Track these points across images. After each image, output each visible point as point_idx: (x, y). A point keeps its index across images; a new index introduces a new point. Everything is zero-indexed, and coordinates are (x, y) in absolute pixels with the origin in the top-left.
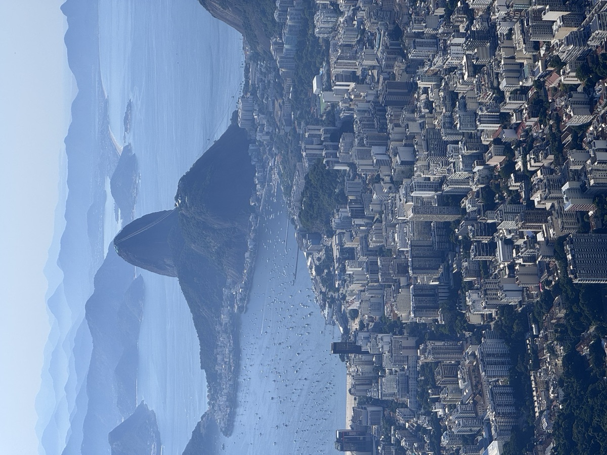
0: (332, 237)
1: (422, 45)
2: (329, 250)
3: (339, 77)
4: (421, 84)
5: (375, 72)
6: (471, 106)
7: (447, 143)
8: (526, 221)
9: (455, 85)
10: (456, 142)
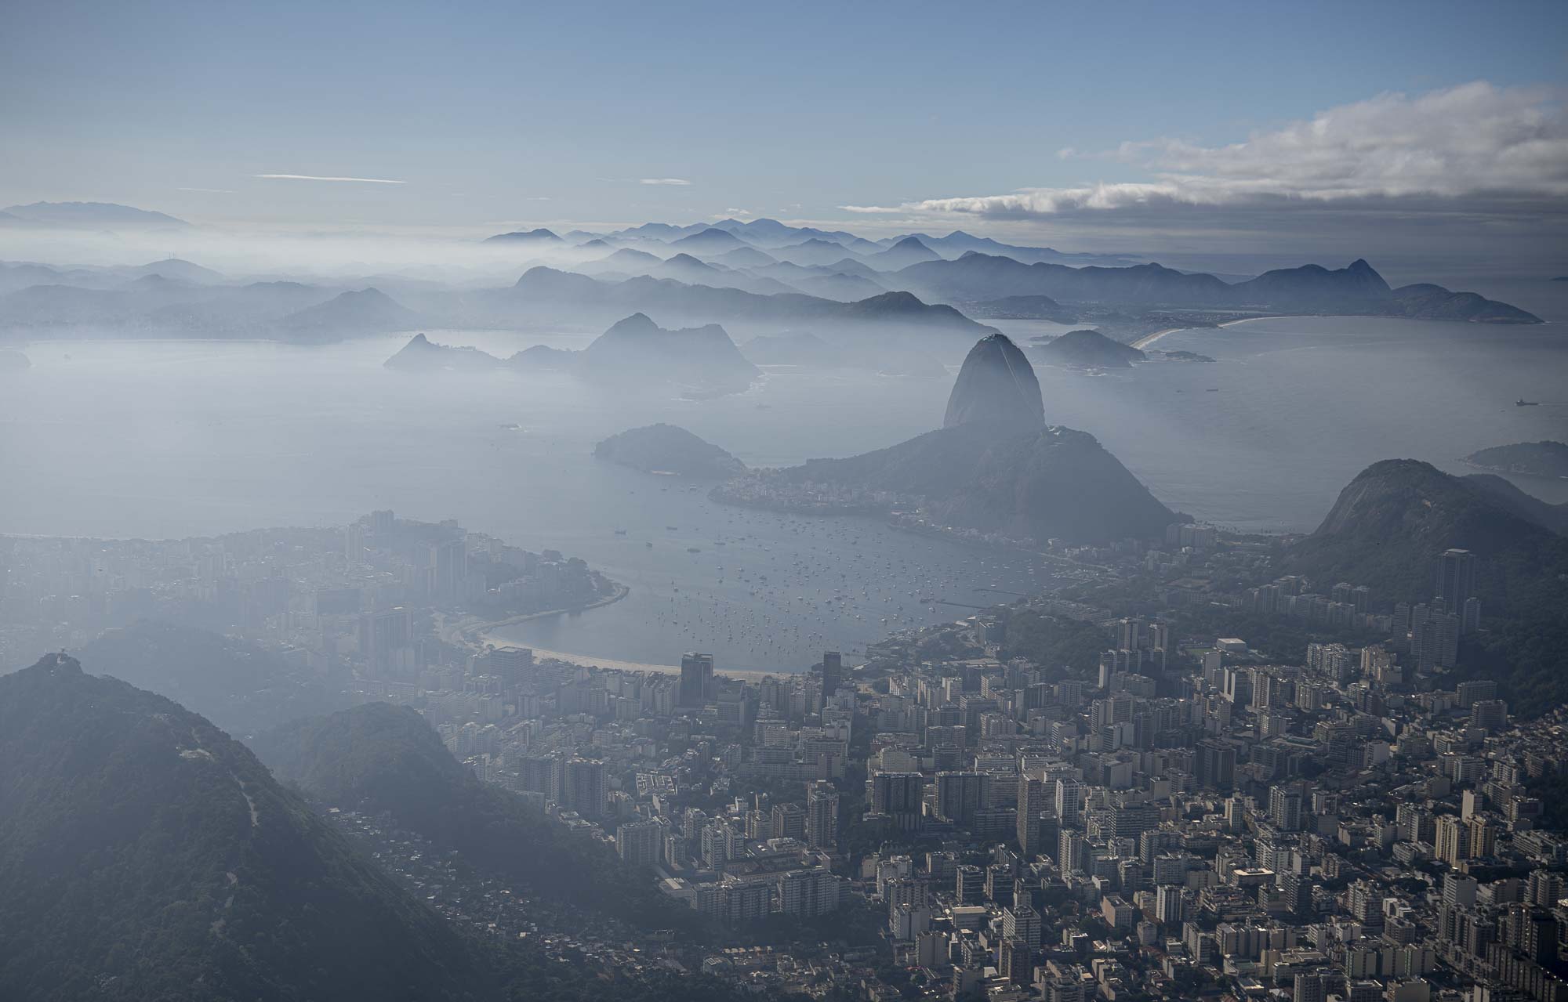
0: (997, 658)
1: (1292, 806)
2: (979, 653)
3: (1243, 678)
4: (1229, 804)
5: (1250, 734)
6: (1194, 877)
7: (1137, 837)
8: (1014, 952)
9: (1226, 855)
10: (1137, 853)
